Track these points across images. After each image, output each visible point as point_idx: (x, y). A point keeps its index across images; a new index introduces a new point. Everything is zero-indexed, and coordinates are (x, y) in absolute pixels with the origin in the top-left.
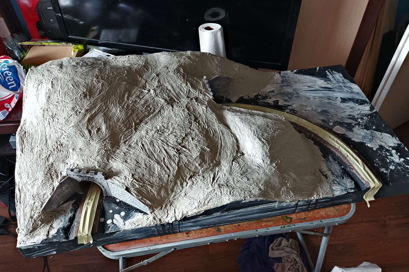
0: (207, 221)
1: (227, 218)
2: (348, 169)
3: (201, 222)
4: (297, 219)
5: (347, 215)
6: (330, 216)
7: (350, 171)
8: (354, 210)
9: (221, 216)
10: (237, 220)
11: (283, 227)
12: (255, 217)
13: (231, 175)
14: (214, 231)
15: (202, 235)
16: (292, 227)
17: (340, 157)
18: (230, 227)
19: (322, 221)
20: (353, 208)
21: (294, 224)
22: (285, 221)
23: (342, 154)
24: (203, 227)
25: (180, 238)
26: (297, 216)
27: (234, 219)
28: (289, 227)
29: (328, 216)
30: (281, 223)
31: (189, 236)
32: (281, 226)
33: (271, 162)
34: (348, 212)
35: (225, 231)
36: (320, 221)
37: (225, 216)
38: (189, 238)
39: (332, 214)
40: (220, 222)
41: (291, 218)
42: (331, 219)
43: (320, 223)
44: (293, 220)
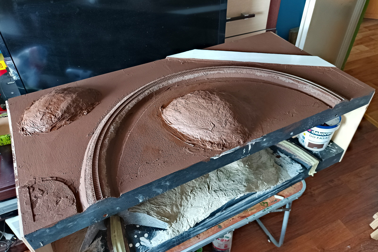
0: (211, 222)
1: (225, 215)
2: (293, 157)
3: (207, 224)
4: (271, 202)
5: (302, 190)
6: (291, 193)
7: (295, 158)
8: (305, 185)
9: (221, 215)
10: (232, 215)
11: (264, 211)
12: (243, 209)
13: (220, 181)
14: (217, 229)
15: (209, 234)
16: (270, 209)
17: (285, 150)
18: (227, 222)
19: (288, 198)
20: (304, 183)
21: (271, 206)
22: (264, 206)
23: (285, 147)
24: (208, 228)
25: (193, 242)
26: (270, 200)
27: (229, 214)
28: (268, 209)
29: (290, 194)
30: (262, 208)
31: (199, 238)
32: (262, 210)
33: (244, 165)
34: (302, 187)
35: (225, 226)
36: (287, 199)
37: (223, 214)
38: (200, 240)
39: (292, 192)
40: (220, 220)
41: (267, 203)
42: (293, 195)
43: (287, 200)
44: (268, 203)
